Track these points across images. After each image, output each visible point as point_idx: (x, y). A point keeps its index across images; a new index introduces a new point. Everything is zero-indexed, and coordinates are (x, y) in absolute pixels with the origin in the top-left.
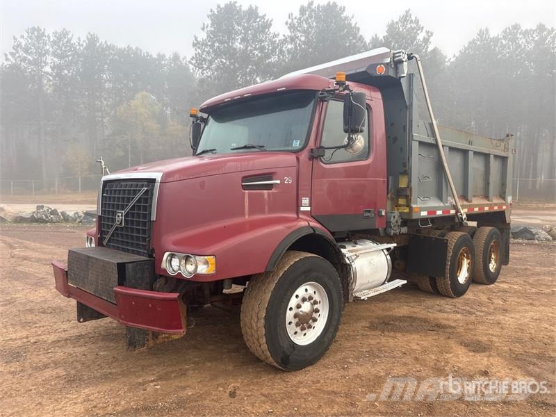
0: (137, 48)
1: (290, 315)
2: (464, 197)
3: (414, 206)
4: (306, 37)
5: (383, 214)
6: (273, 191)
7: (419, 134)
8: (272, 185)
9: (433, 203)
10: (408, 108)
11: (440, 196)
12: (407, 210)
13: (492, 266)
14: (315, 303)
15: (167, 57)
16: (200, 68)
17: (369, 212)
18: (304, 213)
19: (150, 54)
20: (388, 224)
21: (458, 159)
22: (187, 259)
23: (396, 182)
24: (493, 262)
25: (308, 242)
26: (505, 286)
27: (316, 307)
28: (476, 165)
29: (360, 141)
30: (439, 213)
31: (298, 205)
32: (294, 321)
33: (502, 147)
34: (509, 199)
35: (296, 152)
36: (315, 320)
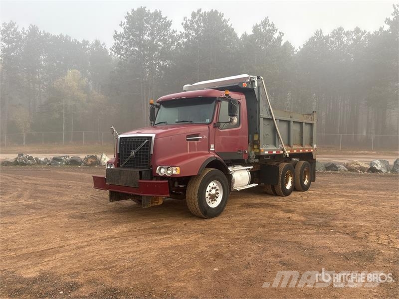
0: (67, 36)
1: (207, 194)
2: (289, 145)
3: (261, 149)
4: (196, 34)
5: (247, 152)
6: (199, 141)
7: (263, 114)
8: (198, 139)
9: (271, 147)
10: (258, 102)
11: (275, 144)
12: (258, 151)
13: (306, 182)
14: (217, 190)
15: (91, 43)
16: (119, 54)
17: (240, 151)
18: (212, 151)
19: (78, 40)
20: (249, 157)
21: (285, 125)
22: (168, 169)
23: (253, 137)
24: (306, 179)
25: (213, 164)
26: (312, 192)
27: (217, 192)
28: (295, 128)
29: (235, 120)
30: (274, 152)
31: (209, 147)
32: (209, 197)
33: (310, 118)
34: (315, 146)
35: (208, 124)
36: (217, 197)
